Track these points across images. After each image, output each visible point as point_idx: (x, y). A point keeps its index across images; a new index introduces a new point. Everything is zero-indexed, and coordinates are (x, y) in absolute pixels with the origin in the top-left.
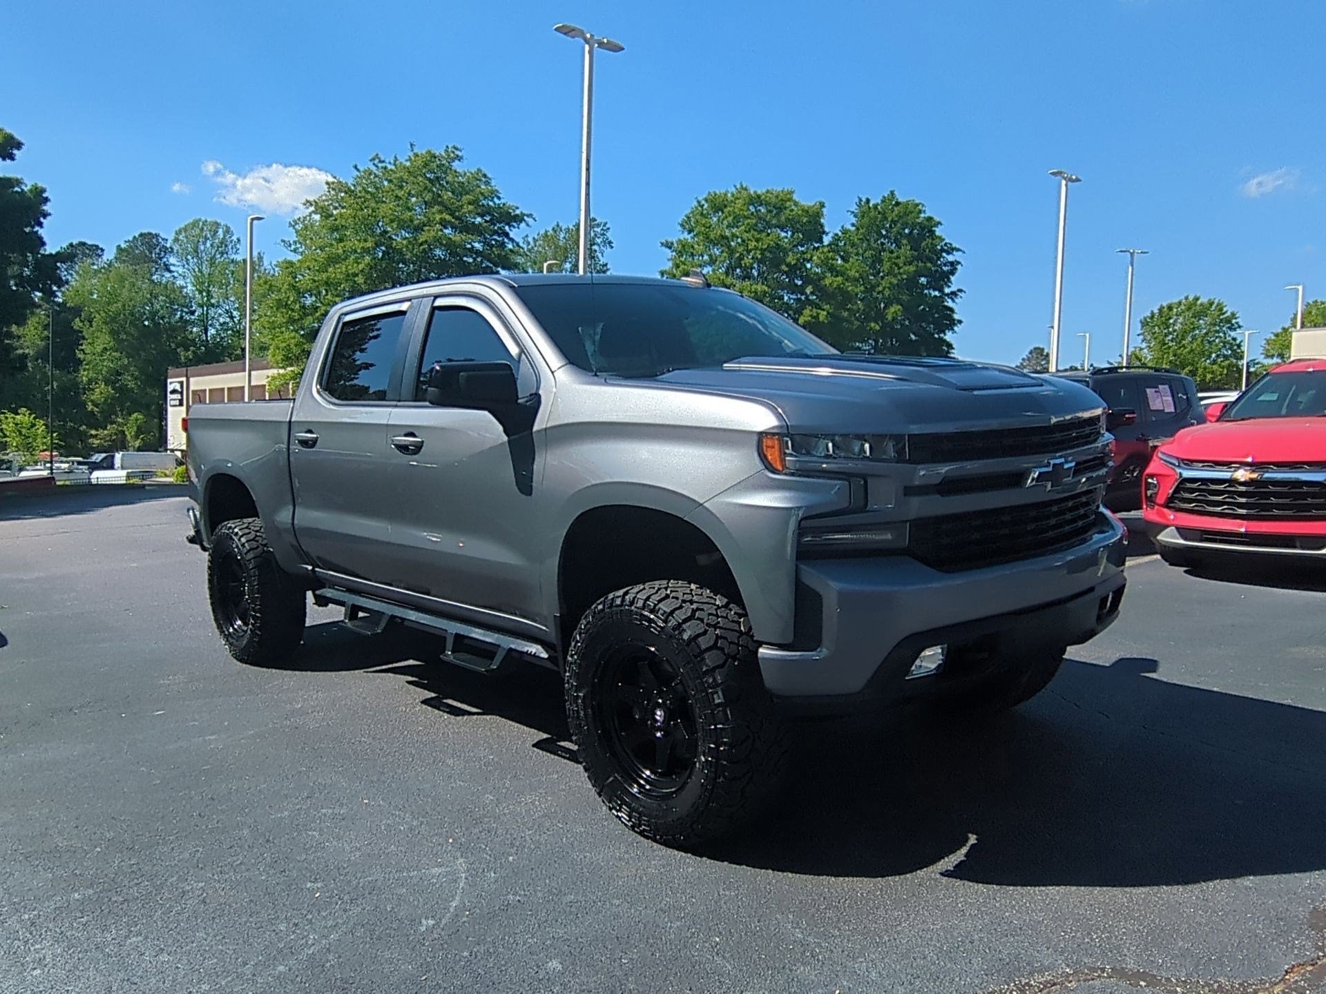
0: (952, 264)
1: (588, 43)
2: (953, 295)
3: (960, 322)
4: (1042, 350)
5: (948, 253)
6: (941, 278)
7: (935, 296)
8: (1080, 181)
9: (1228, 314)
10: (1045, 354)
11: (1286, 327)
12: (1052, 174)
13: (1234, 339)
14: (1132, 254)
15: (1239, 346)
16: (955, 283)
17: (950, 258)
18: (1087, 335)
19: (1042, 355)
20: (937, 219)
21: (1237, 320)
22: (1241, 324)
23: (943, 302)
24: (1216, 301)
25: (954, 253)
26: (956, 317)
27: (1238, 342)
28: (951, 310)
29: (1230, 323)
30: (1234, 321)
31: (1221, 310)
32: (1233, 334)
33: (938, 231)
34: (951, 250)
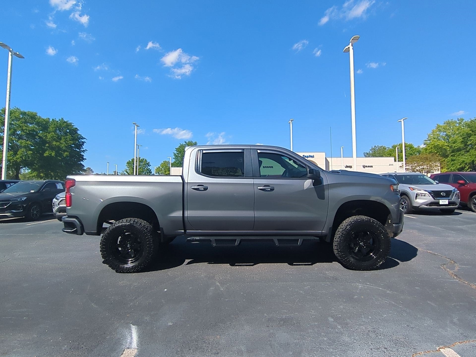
0: (83, 142)
1: (10, 52)
2: (84, 151)
3: (86, 159)
4: (90, 168)
5: (82, 139)
6: (80, 146)
7: (78, 151)
8: (139, 126)
9: (148, 162)
10: (91, 169)
11: (159, 166)
12: (133, 123)
13: (149, 169)
14: (138, 146)
15: (151, 170)
16: (84, 147)
17: (83, 140)
18: (116, 165)
19: (90, 170)
20: (78, 129)
21: (150, 164)
22: (151, 165)
23: (80, 153)
24: (145, 159)
25: (84, 139)
26: (84, 157)
27: (150, 169)
28: (83, 155)
29: (148, 164)
30: (149, 164)
31: (146, 161)
32: (149, 167)
33: (79, 132)
34: (83, 138)
